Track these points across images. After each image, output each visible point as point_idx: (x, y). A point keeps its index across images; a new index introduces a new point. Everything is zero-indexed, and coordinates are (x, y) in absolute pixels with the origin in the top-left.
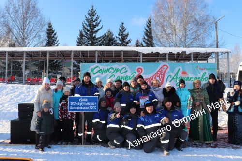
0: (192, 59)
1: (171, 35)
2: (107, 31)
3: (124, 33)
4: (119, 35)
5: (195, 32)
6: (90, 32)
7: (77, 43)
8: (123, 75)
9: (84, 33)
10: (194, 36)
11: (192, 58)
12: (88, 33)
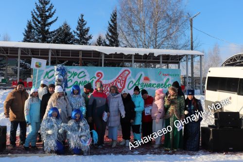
0: (161, 62)
1: (139, 32)
2: (63, 24)
3: (84, 28)
4: (78, 29)
5: (168, 30)
6: (41, 25)
7: (24, 37)
8: (81, 80)
9: (33, 25)
10: (165, 34)
11: (161, 60)
12: (39, 25)
